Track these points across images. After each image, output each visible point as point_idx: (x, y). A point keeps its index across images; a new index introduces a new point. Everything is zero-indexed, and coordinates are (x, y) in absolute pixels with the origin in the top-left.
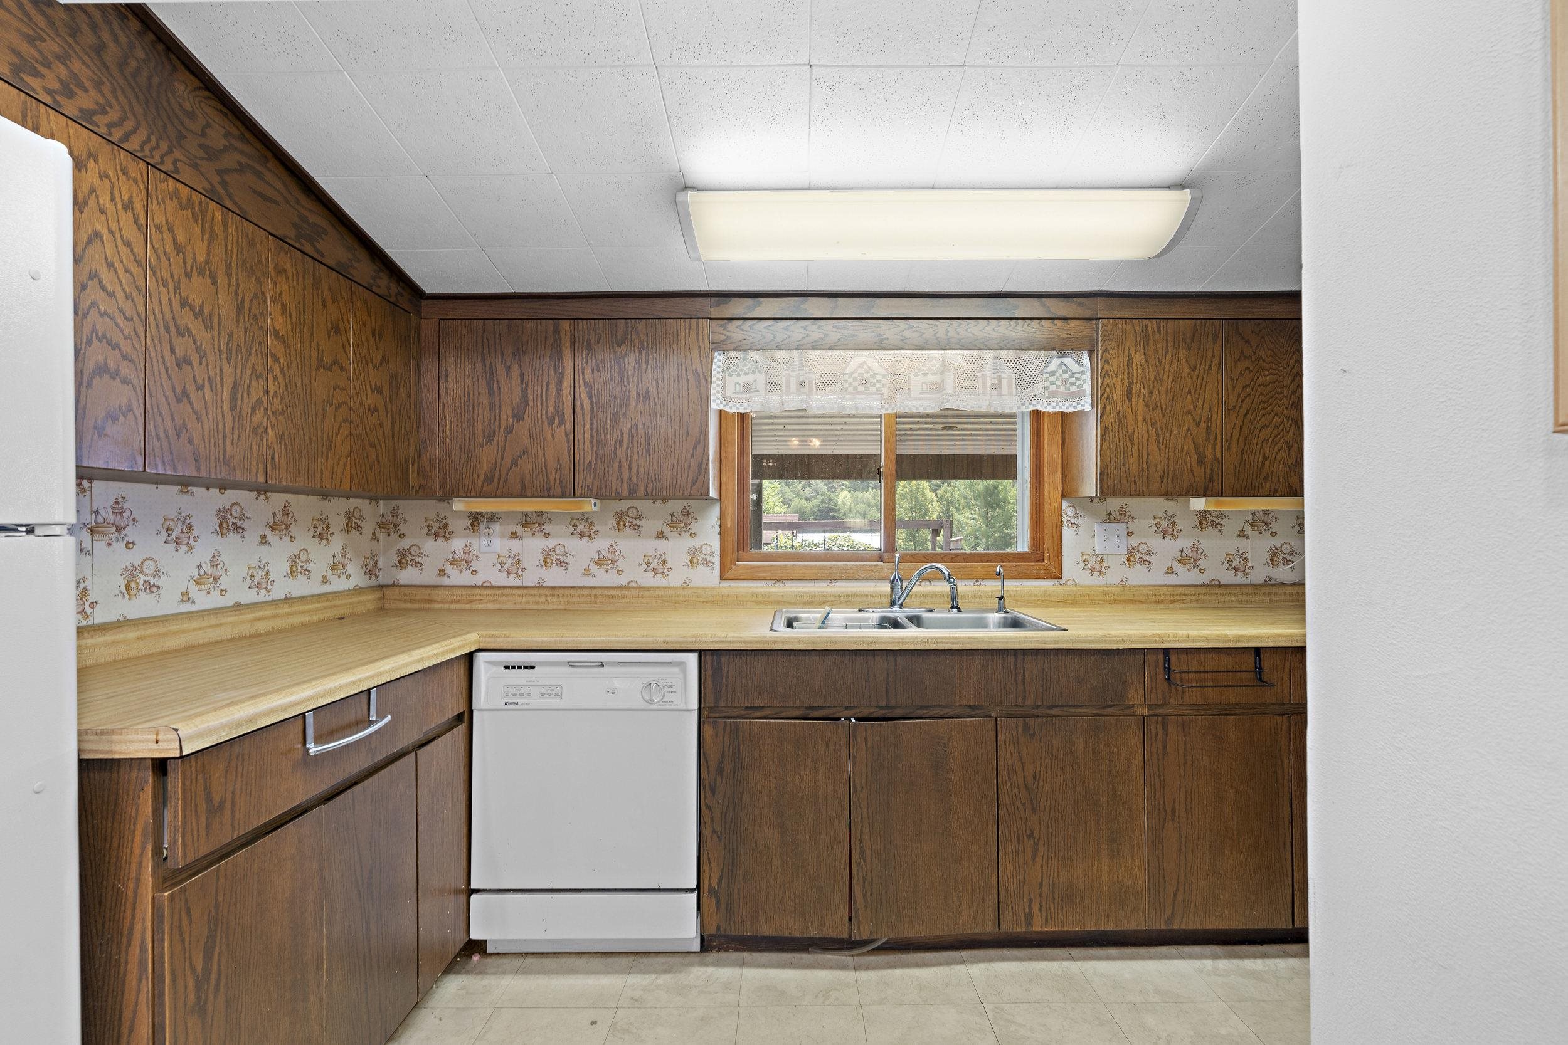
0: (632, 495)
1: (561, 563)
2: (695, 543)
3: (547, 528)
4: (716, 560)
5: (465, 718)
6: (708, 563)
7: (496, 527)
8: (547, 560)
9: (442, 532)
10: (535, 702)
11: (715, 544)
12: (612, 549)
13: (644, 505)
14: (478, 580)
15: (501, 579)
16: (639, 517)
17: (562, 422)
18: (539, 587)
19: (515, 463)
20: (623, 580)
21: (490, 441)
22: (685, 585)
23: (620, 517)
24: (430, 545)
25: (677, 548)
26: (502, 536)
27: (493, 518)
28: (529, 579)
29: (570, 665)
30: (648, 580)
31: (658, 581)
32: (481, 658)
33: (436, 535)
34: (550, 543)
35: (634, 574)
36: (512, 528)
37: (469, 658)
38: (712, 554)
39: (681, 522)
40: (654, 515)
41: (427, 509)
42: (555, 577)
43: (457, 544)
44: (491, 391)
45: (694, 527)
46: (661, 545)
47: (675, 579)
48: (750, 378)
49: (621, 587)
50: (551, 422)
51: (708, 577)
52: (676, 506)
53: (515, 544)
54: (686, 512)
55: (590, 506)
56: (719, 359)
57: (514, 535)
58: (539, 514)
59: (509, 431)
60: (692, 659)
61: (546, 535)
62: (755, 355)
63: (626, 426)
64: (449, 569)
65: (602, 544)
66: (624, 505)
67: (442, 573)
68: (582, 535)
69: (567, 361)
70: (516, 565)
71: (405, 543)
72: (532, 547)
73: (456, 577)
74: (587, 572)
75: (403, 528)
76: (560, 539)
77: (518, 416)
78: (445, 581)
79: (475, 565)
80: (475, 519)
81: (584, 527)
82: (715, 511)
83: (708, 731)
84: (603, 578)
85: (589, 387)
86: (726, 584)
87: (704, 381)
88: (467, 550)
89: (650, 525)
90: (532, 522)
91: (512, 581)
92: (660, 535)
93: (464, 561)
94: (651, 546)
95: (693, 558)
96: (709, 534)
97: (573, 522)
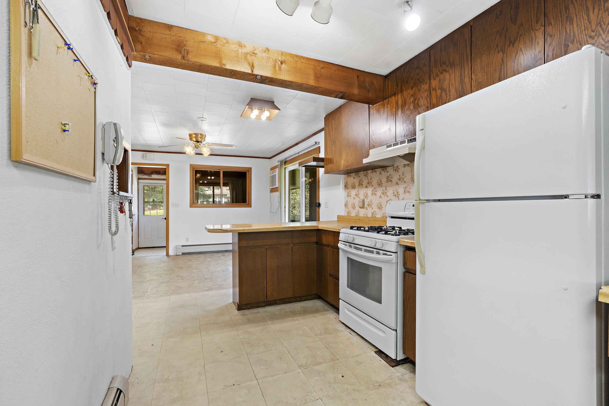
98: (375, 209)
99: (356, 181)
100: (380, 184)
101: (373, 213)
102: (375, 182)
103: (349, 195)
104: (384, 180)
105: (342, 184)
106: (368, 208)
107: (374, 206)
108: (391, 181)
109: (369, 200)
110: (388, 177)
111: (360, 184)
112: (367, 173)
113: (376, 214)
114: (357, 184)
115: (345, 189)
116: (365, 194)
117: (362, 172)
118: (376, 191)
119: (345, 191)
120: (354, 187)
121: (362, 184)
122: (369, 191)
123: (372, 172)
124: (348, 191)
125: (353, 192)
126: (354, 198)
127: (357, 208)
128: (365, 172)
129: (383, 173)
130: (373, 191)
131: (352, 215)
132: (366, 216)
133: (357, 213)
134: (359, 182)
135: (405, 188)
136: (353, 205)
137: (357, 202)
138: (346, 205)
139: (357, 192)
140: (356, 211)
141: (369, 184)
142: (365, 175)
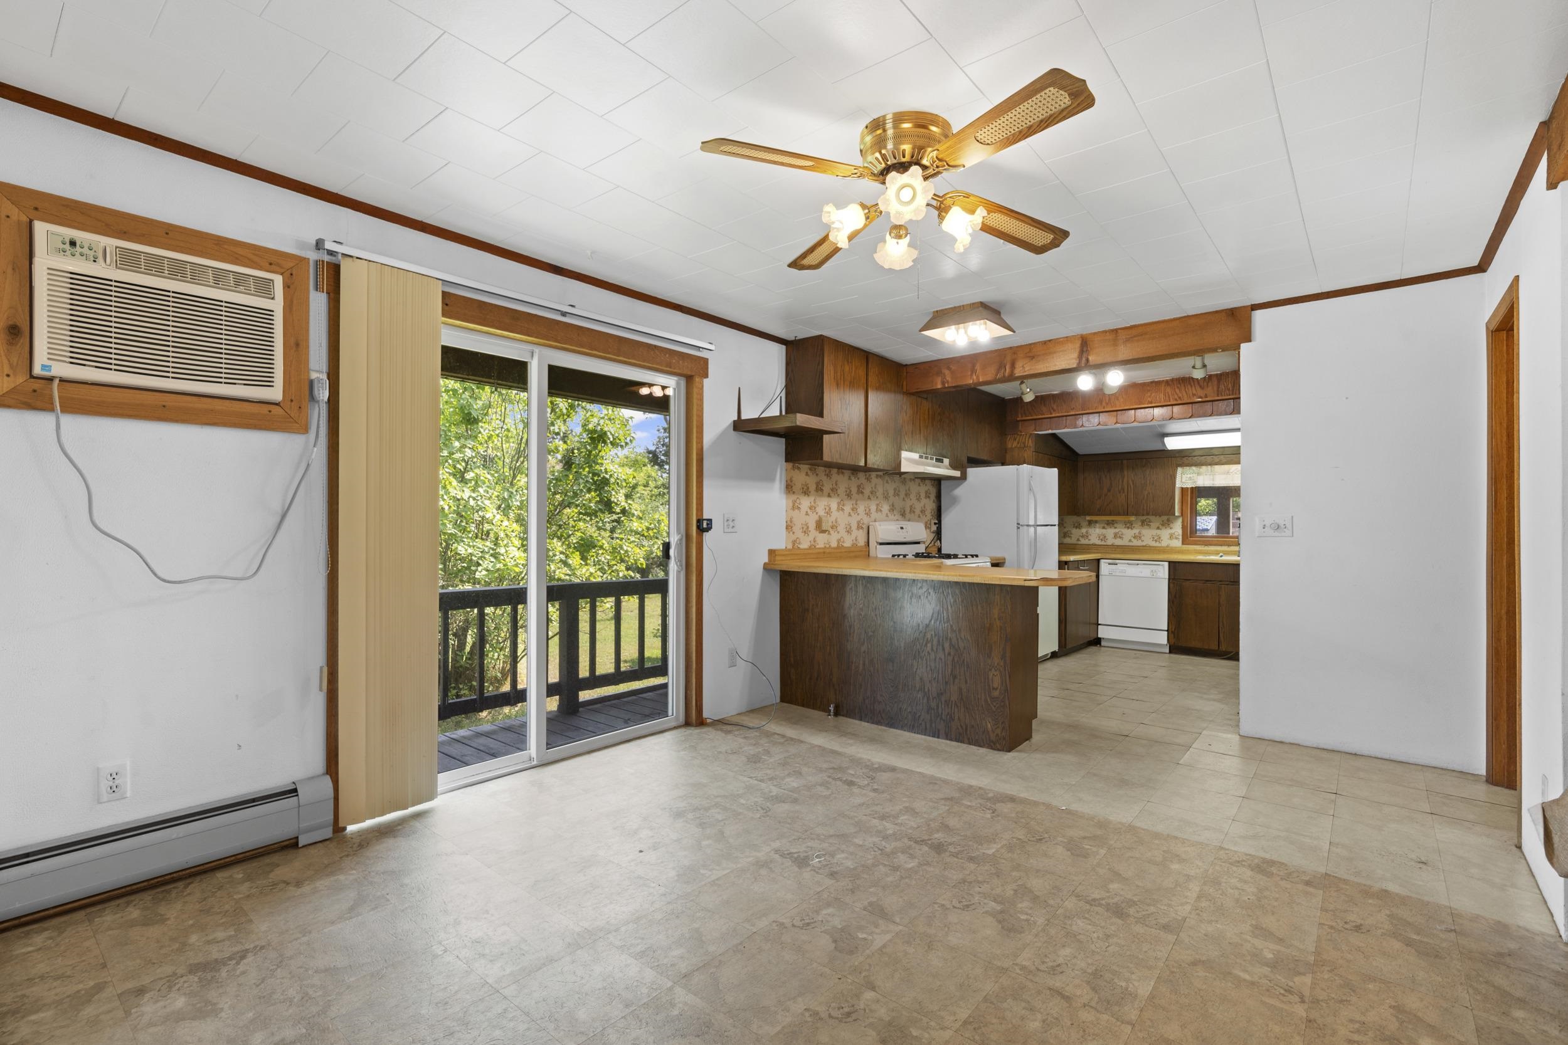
0: (1148, 514)
1: (1120, 537)
2: (1172, 531)
3: (1115, 525)
4: (1181, 537)
6: (1177, 538)
7: (1098, 525)
8: (1116, 536)
9: (1079, 526)
10: (1118, 574)
11: (1180, 531)
12: (1140, 533)
13: (1152, 518)
14: (1091, 542)
15: (1099, 542)
16: (1150, 522)
17: (1124, 492)
18: (1112, 545)
19: (1108, 505)
20: (1144, 544)
21: (1100, 498)
22: (1168, 546)
23: (1142, 522)
24: (1074, 531)
25: (1165, 533)
26: (1099, 528)
27: (1096, 522)
28: (1109, 542)
29: (1128, 564)
30: (1153, 544)
31: (1157, 544)
32: (1102, 561)
33: (1076, 527)
34: (1117, 530)
35: (1148, 541)
36: (1103, 525)
37: (1098, 560)
38: (1179, 535)
39: (1167, 524)
40: (1156, 521)
41: (1075, 518)
42: (1118, 542)
43: (1084, 530)
44: (1100, 483)
45: (1171, 525)
46: (1158, 532)
47: (1164, 544)
48: (1191, 476)
49: (1143, 546)
50: (1120, 492)
51: (1177, 543)
52: (1165, 518)
53: (1104, 531)
54: (1168, 520)
55: (1133, 518)
56: (1180, 470)
57: (1104, 528)
58: (1113, 521)
59: (1106, 495)
60: (1166, 564)
61: (1116, 528)
62: (1194, 468)
63: (1146, 493)
64: (1081, 539)
65: (1136, 531)
66: (1144, 518)
67: (1078, 540)
68: (1128, 528)
69: (1126, 473)
70: (1104, 538)
71: (1065, 530)
72: (1110, 532)
73: (1083, 541)
74: (1130, 541)
75: (1065, 525)
76: (1121, 529)
77: (1109, 490)
78: (1079, 543)
79: (1090, 537)
80: (1090, 523)
81: (1129, 525)
82: (1180, 520)
83: (1172, 585)
84: (1136, 543)
85: (1133, 481)
86: (1184, 546)
87: (1173, 478)
88: (1087, 532)
89: (1154, 525)
90: (1110, 524)
91: (1103, 543)
92: (1158, 528)
93: (1086, 536)
94: (1155, 532)
95: (1171, 537)
96: (1177, 528)
97: (1125, 523)
98: (843, 533)
99: (811, 481)
100: (849, 495)
101: (840, 540)
102: (842, 490)
103: (795, 507)
104: (854, 490)
105: (781, 481)
106: (832, 532)
107: (842, 529)
108: (862, 493)
109: (833, 519)
110: (859, 487)
111: (819, 489)
112: (830, 471)
113: (843, 542)
114: (813, 487)
115: (787, 494)
116: (827, 509)
117: (823, 468)
118: (843, 505)
119: (787, 498)
120: (806, 492)
121: (822, 490)
122: (834, 503)
123: (838, 473)
124: (794, 497)
125: (805, 502)
126: (807, 514)
127: (813, 533)
128: (828, 470)
129: (853, 478)
130: (839, 504)
131: (801, 546)
132: (828, 546)
133: (812, 542)
134: (817, 484)
135: (877, 505)
136: (805, 527)
137: (812, 521)
138: (789, 527)
139: (813, 503)
140: (811, 538)
141: (834, 491)
142: (827, 475)
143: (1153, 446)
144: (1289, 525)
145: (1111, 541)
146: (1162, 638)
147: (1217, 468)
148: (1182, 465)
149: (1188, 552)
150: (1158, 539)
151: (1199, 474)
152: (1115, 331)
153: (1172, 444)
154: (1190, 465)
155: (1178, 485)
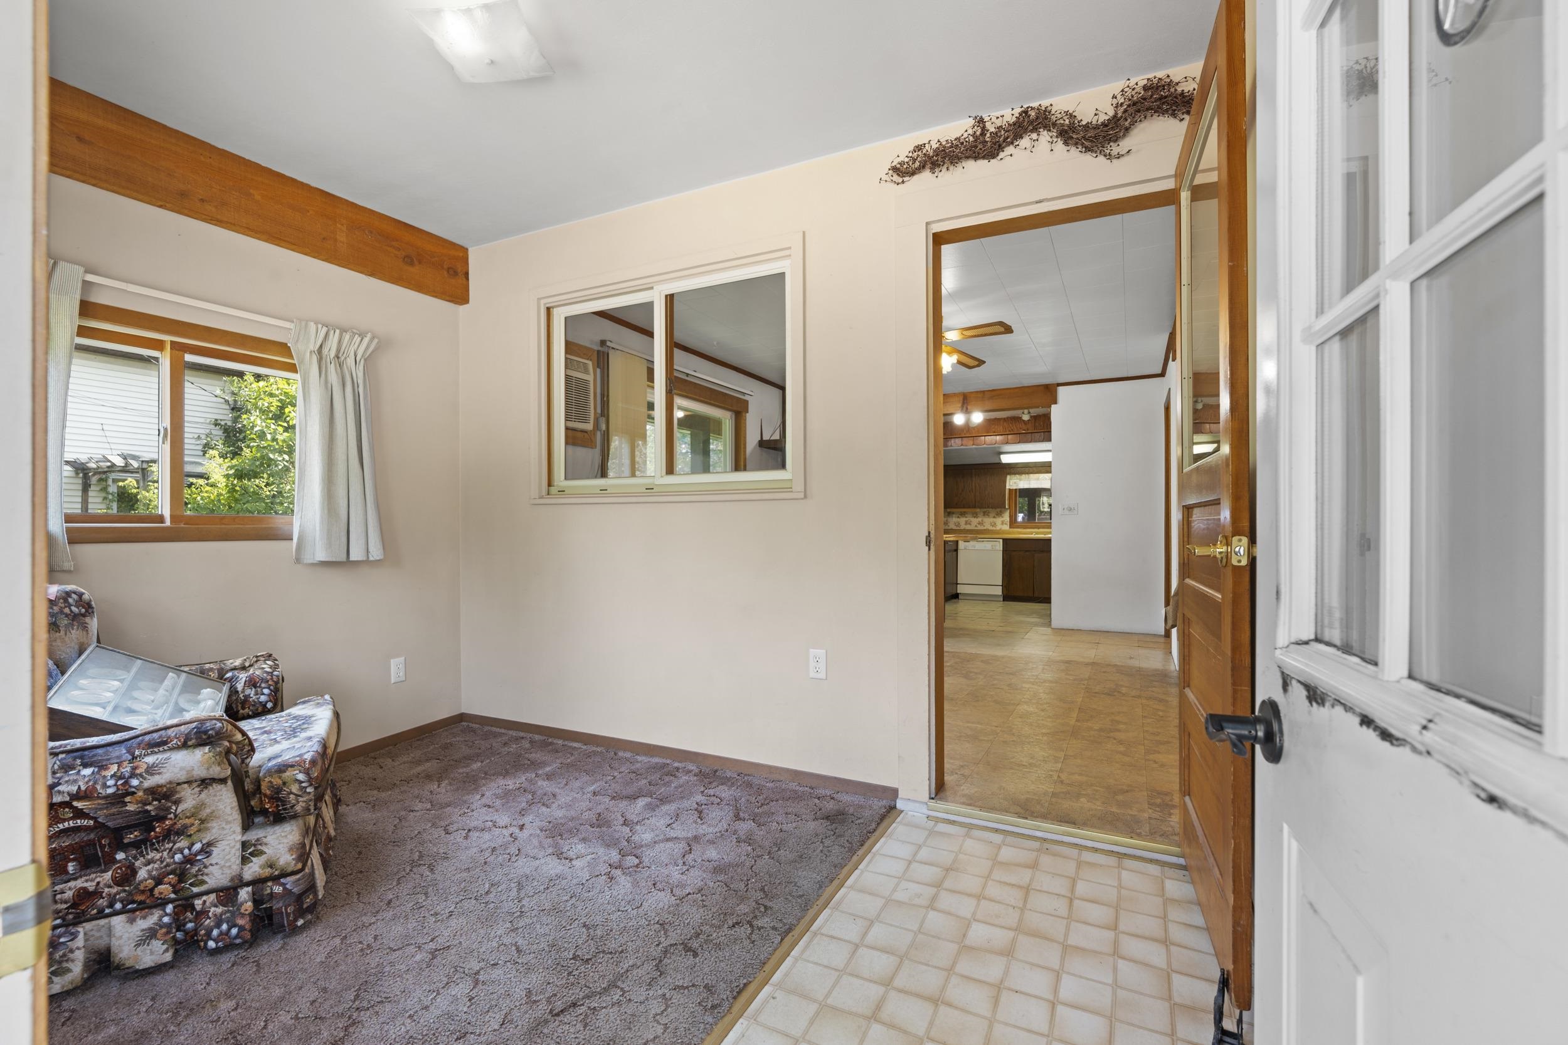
0: (988, 507)
1: (970, 524)
2: (1002, 519)
3: (966, 515)
4: (1008, 523)
5: (956, 550)
6: (1006, 524)
8: (966, 523)
10: (970, 548)
11: (1008, 519)
12: (982, 521)
13: (991, 510)
14: (950, 528)
16: (989, 513)
17: (972, 492)
18: (964, 530)
19: (962, 501)
20: (985, 528)
21: (956, 496)
22: (1001, 529)
23: (984, 513)
25: (998, 521)
26: (955, 517)
27: (953, 513)
29: (977, 542)
30: (991, 528)
31: (994, 528)
34: (967, 519)
35: (987, 526)
36: (958, 515)
38: (1007, 521)
39: (999, 514)
40: (993, 512)
42: (968, 527)
44: (957, 485)
45: (1002, 515)
46: (994, 519)
47: (999, 527)
48: (1016, 481)
49: (984, 530)
50: (970, 492)
51: (1006, 527)
52: (998, 510)
53: (958, 519)
54: (1001, 512)
55: (978, 510)
56: (1008, 477)
57: (958, 517)
58: (964, 512)
59: (961, 494)
60: (1001, 540)
61: (966, 517)
62: (1018, 476)
63: (987, 493)
65: (980, 519)
66: (985, 510)
68: (975, 517)
69: (974, 478)
70: (958, 524)
72: (962, 520)
74: (976, 526)
76: (970, 518)
77: (963, 491)
81: (975, 515)
82: (1008, 512)
83: (1004, 555)
84: (980, 527)
85: (978, 484)
86: (1010, 529)
87: (1005, 482)
89: (992, 515)
90: (963, 514)
91: (958, 528)
92: (994, 517)
94: (992, 520)
95: (1003, 523)
96: (1006, 517)
97: (973, 514)
143: (994, 460)
144: (1076, 508)
145: (963, 526)
146: (999, 591)
147: (1031, 475)
148: (1010, 474)
149: (1013, 533)
150: (994, 525)
151: (1020, 480)
152: (983, 392)
153: (1006, 459)
154: (1015, 474)
155: (1007, 487)
